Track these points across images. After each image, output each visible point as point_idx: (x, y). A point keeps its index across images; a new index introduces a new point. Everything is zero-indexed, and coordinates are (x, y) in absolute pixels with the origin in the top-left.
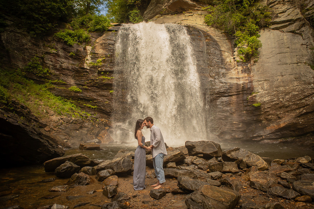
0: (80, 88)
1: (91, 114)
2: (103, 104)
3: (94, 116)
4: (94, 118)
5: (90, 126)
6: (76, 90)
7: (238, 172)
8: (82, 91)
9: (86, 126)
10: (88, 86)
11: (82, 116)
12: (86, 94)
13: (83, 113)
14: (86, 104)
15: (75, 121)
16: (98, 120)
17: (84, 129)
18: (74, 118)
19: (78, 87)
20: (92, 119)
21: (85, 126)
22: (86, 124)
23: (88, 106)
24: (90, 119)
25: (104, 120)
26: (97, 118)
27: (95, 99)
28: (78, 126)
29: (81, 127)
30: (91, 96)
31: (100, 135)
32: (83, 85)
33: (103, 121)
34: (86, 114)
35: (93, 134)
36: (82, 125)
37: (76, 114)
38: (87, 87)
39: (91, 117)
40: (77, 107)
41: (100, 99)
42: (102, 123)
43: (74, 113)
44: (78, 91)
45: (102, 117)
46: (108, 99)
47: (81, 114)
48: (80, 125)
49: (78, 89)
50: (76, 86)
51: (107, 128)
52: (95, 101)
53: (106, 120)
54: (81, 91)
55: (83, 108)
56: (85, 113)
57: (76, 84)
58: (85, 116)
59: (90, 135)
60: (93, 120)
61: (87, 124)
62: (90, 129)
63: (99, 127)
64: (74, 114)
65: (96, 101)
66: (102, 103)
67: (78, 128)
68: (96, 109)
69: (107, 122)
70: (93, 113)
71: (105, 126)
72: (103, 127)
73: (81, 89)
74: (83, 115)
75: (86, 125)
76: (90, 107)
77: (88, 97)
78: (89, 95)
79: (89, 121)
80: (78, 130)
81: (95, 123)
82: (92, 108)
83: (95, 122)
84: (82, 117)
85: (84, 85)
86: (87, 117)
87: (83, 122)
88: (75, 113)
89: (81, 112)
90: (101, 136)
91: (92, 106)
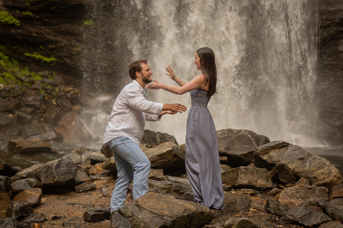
0: (15, 17)
1: (43, 76)
2: (70, 54)
3: (48, 81)
4: (49, 84)
5: (39, 103)
6: (6, 21)
7: (271, 189)
8: (21, 22)
9: (29, 103)
10: (32, 11)
11: (22, 81)
12: (31, 29)
13: (24, 73)
14: (30, 53)
15: (6, 91)
16: (57, 90)
17: (24, 109)
18: (4, 84)
19: (11, 14)
20: (43, 88)
21: (27, 103)
22: (30, 99)
23: (35, 57)
24: (40, 88)
25: (71, 91)
26: (55, 86)
27: (51, 42)
28: (11, 104)
29: (18, 107)
30: (40, 33)
31: (61, 123)
32: (21, 10)
33: (69, 92)
34: (31, 76)
35: (46, 121)
36: (20, 100)
37: (7, 75)
38: (31, 14)
39: (43, 82)
40: (10, 59)
41: (63, 41)
42: (65, 95)
43: (2, 73)
44: (12, 22)
45: (68, 84)
46: (79, 41)
47: (19, 75)
48: (16, 101)
49: (12, 19)
50: (5, 12)
51: (77, 108)
52: (50, 46)
53: (75, 90)
54: (18, 22)
55: (24, 62)
56: (27, 73)
57: (6, 6)
58: (27, 80)
59: (40, 122)
60: (45, 90)
61: (32, 98)
62: (38, 109)
63: (58, 105)
64: (3, 77)
65: (54, 46)
66: (67, 49)
67: (11, 108)
68: (53, 63)
69: (77, 93)
70: (46, 73)
71: (73, 104)
72: (69, 105)
73: (18, 18)
74: (23, 78)
75: (29, 101)
76: (40, 60)
77: (34, 37)
78: (37, 33)
79: (36, 93)
80: (11, 112)
81: (50, 96)
82: (45, 62)
83: (50, 94)
84: (20, 83)
85: (25, 9)
86: (33, 83)
87: (24, 94)
88: (4, 73)
89: (20, 71)
90: (63, 126)
91: (45, 56)
